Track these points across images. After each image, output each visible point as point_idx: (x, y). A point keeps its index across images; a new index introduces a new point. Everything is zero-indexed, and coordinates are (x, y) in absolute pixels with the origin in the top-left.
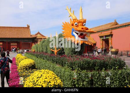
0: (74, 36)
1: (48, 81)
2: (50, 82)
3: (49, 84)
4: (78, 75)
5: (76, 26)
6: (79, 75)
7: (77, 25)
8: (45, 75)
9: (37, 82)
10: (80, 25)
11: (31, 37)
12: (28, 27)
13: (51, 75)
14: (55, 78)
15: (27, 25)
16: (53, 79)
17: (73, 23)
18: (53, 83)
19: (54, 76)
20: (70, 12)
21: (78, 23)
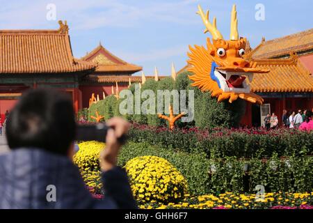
0: (215, 80)
1: (159, 176)
2: (161, 178)
3: (161, 181)
4: (219, 165)
5: (221, 57)
6: (221, 167)
7: (222, 55)
8: (153, 165)
9: (136, 177)
10: (232, 54)
11: (76, 68)
12: (64, 29)
13: (163, 166)
14: (172, 171)
15: (60, 22)
16: (167, 173)
17: (215, 49)
18: (169, 180)
19: (169, 167)
20: (206, 22)
21: (225, 50)
